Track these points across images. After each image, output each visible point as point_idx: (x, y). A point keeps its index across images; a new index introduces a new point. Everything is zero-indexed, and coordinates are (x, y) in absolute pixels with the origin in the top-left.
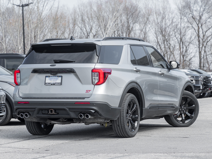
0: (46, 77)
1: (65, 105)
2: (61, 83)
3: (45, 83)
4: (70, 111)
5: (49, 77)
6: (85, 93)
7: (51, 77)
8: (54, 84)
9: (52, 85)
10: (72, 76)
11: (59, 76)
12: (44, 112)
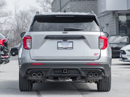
0: (58, 42)
1: (78, 66)
2: (73, 47)
3: (58, 48)
4: (82, 71)
5: (61, 42)
6: (93, 56)
7: (63, 42)
8: (66, 48)
9: (64, 49)
10: (81, 42)
11: (70, 42)
12: (56, 71)
